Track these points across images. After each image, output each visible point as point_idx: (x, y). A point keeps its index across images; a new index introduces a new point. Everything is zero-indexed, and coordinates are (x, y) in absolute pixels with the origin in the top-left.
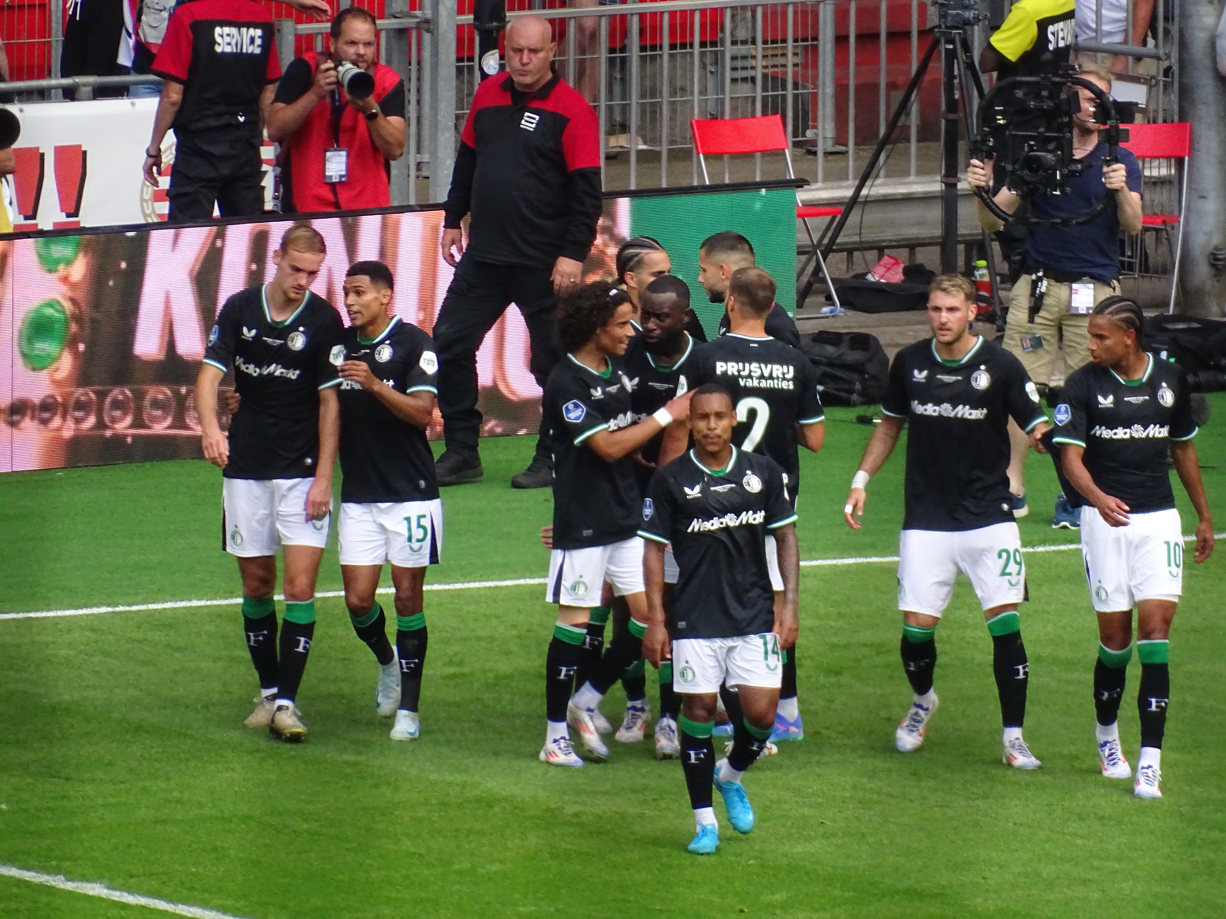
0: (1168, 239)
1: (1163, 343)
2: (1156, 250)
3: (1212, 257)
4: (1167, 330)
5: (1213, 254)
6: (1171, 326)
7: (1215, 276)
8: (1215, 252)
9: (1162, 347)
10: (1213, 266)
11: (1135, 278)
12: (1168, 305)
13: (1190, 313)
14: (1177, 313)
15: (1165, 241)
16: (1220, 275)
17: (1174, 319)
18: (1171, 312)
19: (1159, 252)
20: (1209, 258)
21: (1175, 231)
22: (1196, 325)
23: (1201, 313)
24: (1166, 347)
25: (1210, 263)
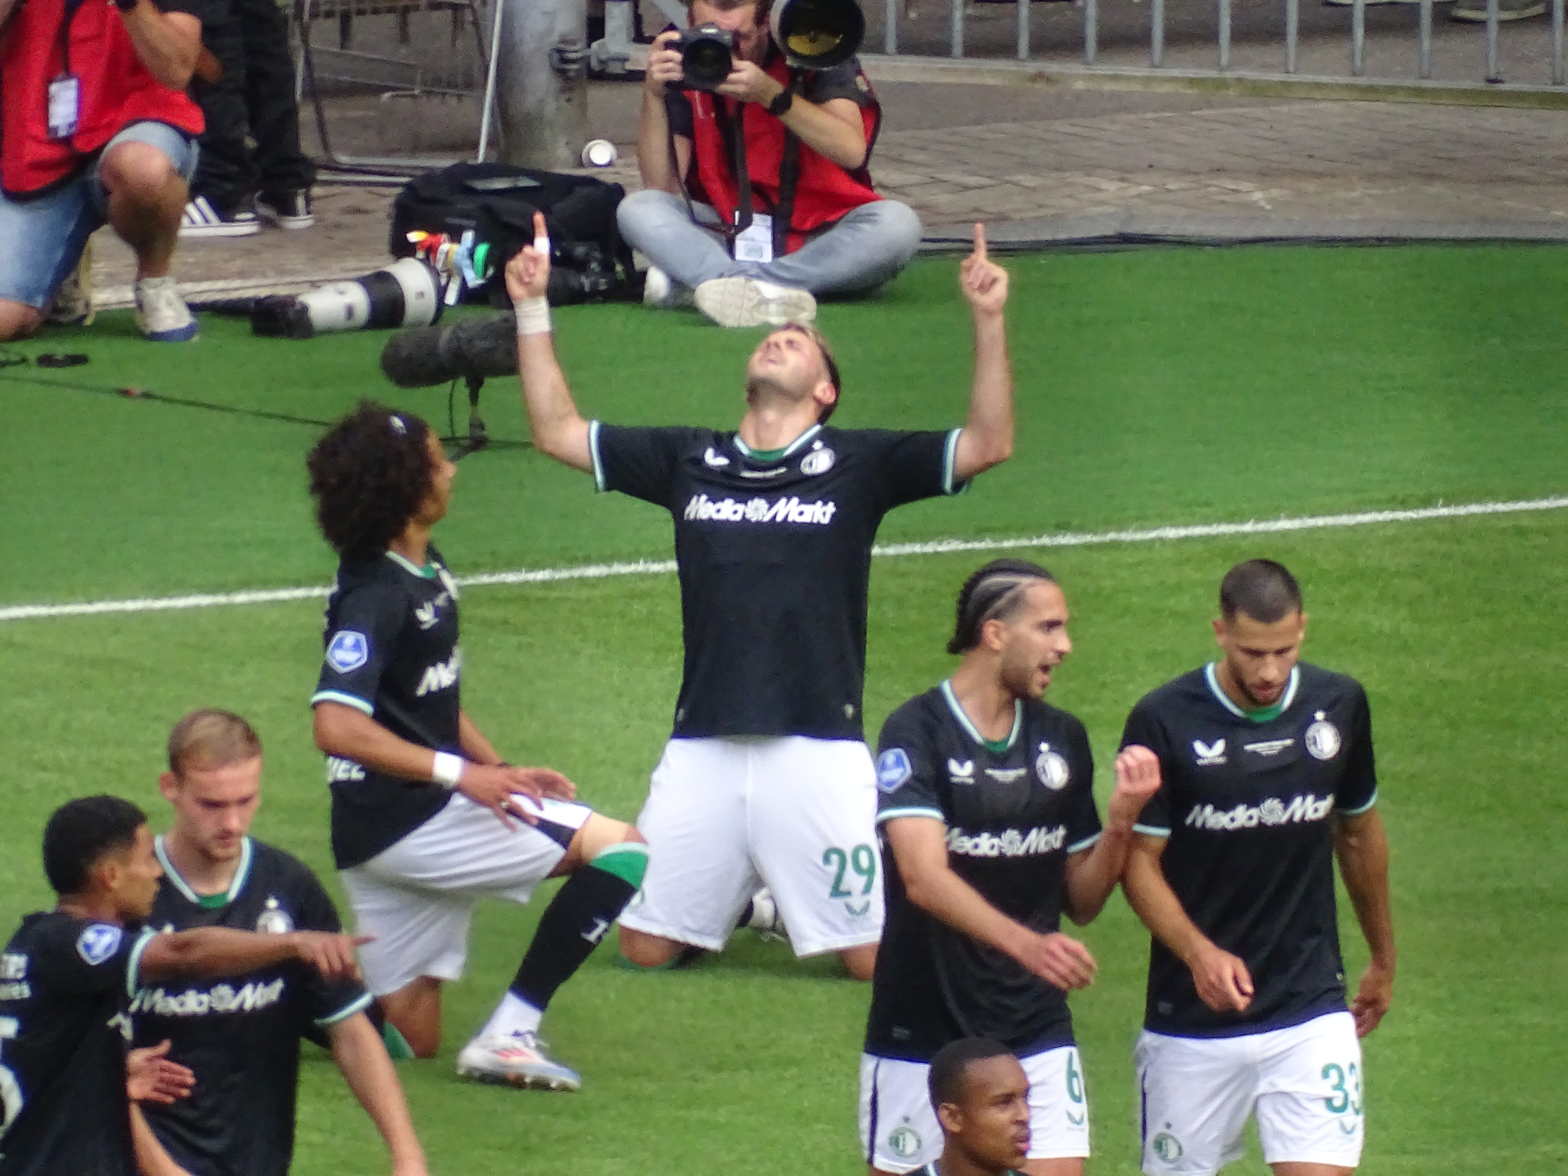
0: (476, 23)
1: (468, 216)
2: (454, 40)
3: (556, 56)
4: (473, 191)
5: (560, 51)
6: (480, 185)
7: (563, 91)
8: (562, 46)
9: (465, 222)
10: (561, 73)
11: (414, 96)
12: (475, 146)
13: (515, 162)
14: (493, 160)
15: (469, 27)
16: (571, 89)
17: (488, 171)
18: (481, 159)
19: (459, 44)
20: (550, 56)
21: (489, 8)
22: (525, 182)
23: (538, 161)
24: (473, 223)
25: (551, 66)
